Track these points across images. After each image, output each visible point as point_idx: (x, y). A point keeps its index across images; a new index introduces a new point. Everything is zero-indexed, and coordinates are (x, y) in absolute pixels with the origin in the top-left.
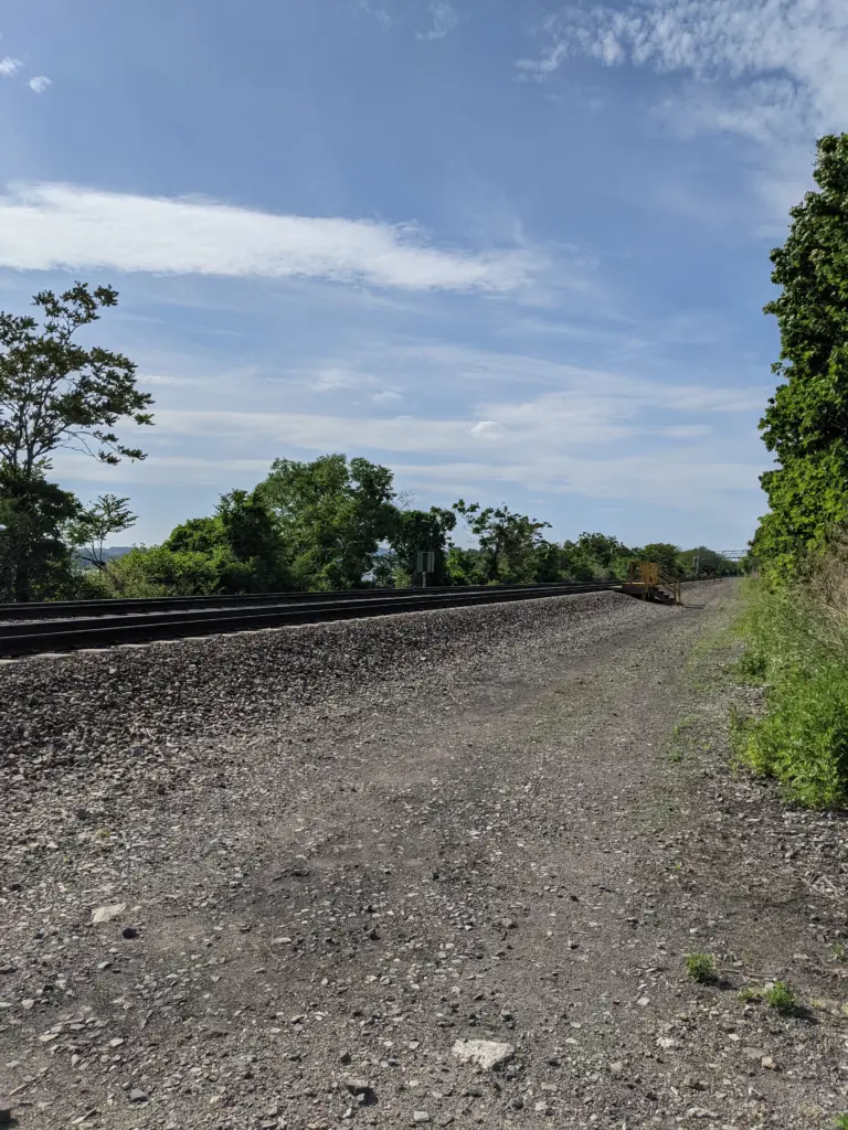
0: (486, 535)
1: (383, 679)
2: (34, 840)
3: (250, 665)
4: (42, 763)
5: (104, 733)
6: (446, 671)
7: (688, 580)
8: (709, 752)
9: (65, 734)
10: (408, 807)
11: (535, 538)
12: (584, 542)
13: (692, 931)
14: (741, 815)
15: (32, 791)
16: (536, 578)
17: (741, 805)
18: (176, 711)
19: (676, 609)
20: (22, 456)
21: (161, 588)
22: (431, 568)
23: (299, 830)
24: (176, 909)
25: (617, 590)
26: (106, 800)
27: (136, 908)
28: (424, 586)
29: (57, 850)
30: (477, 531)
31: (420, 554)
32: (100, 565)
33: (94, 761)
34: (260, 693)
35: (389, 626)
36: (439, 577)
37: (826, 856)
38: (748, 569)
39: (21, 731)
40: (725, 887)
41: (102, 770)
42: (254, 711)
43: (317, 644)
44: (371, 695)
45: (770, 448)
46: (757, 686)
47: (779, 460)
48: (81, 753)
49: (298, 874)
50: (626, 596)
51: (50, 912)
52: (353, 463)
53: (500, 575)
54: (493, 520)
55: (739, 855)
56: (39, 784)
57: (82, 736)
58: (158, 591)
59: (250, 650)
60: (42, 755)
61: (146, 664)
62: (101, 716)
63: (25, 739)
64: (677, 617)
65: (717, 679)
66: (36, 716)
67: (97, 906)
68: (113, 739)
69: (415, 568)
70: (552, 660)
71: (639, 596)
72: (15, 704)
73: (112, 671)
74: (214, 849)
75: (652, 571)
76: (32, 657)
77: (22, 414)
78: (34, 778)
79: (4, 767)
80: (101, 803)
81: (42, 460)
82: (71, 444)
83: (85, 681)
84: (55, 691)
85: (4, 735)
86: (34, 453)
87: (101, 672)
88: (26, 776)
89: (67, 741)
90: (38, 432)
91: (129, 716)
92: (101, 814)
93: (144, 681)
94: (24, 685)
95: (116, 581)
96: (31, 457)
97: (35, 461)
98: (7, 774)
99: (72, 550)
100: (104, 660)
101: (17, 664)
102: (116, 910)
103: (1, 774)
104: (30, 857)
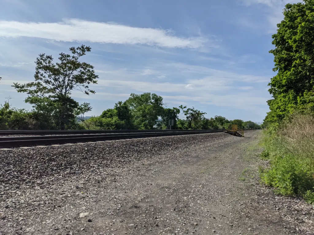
0: (188, 115)
1: (159, 154)
2: (65, 194)
3: (123, 149)
4: (67, 173)
5: (83, 166)
6: (177, 153)
7: (246, 130)
8: (253, 179)
9: (73, 165)
10: (167, 190)
11: (202, 117)
12: (216, 118)
13: (249, 229)
14: (263, 197)
15: (64, 181)
16: (202, 128)
17: (263, 194)
18: (103, 160)
19: (242, 138)
20: (64, 91)
21: (99, 128)
22: (173, 125)
23: (136, 194)
24: (103, 215)
25: (225, 132)
26: (84, 184)
27: (91, 214)
28: (170, 129)
29: (71, 197)
30: (186, 114)
31: (170, 121)
32: (83, 121)
33: (81, 173)
34: (126, 157)
35: (161, 140)
36: (175, 127)
37: (288, 210)
38: (263, 127)
39: (62, 164)
40: (258, 217)
41: (83, 176)
42: (124, 161)
43: (141, 144)
44: (156, 158)
45: (271, 93)
46: (267, 160)
47: (273, 97)
48: (77, 171)
49: (136, 207)
50: (228, 134)
51: (68, 214)
52: (152, 95)
53: (192, 127)
54: (190, 112)
55: (263, 208)
56: (66, 179)
57: (77, 166)
58: (98, 128)
59: (123, 145)
60: (67, 171)
61: (95, 147)
62: (83, 161)
63: (63, 166)
64: (243, 140)
65: (255, 158)
66: (66, 160)
67: (81, 213)
68: (86, 167)
69: (168, 124)
70: (207, 151)
71: (232, 134)
72: (60, 157)
73: (86, 149)
74: (113, 198)
75: (236, 127)
76: (65, 144)
77: (64, 80)
78: (65, 177)
79: (57, 174)
80: (82, 185)
81: (69, 92)
82: (76, 88)
83: (79, 151)
84: (71, 154)
85: (57, 165)
86: (67, 90)
87: (83, 149)
88: (63, 176)
89: (74, 167)
90: (68, 85)
91: (90, 161)
92: (82, 188)
93: (94, 152)
94: (63, 152)
95: (87, 125)
96: (66, 91)
97: (67, 92)
98: (58, 176)
99: (76, 117)
100: (84, 146)
101: (61, 146)
102: (86, 214)
103: (56, 175)
104: (63, 198)
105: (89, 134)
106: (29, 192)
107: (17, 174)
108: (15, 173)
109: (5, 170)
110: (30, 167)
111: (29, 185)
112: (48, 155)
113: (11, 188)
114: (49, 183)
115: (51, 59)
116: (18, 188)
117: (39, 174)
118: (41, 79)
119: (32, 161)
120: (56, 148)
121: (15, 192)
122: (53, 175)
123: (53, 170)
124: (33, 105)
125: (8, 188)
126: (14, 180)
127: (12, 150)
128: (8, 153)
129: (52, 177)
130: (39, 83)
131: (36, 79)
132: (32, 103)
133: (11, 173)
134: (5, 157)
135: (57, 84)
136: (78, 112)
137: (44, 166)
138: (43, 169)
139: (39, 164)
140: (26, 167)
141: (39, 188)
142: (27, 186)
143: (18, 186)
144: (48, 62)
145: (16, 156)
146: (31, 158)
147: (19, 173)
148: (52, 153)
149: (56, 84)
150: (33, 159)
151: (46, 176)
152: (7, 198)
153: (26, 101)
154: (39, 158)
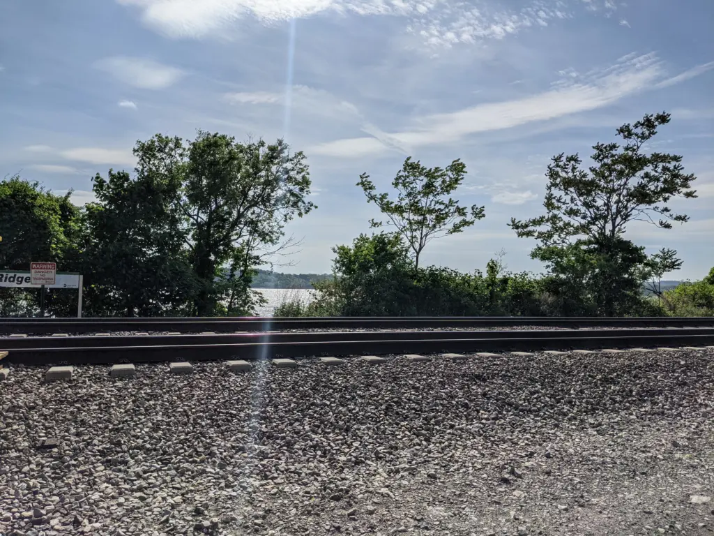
2: (649, 452)
4: (645, 411)
5: (681, 399)
9: (656, 397)
15: (643, 426)
20: (609, 227)
21: (703, 310)
26: (689, 439)
29: (663, 460)
32: (659, 294)
33: (677, 416)
39: (631, 391)
41: (682, 421)
48: (668, 410)
51: (665, 490)
56: (646, 423)
57: (667, 400)
58: (701, 313)
60: (645, 407)
61: (704, 360)
62: (679, 390)
63: (633, 396)
66: (638, 384)
67: (692, 494)
68: (687, 405)
72: (625, 375)
73: (682, 363)
76: (631, 350)
77: (609, 202)
78: (642, 419)
79: (624, 410)
80: (686, 440)
81: (620, 230)
82: (639, 217)
83: (665, 367)
84: (647, 371)
85: (622, 392)
86: (616, 224)
87: (675, 363)
88: (638, 417)
89: (658, 401)
90: (618, 212)
91: (696, 392)
92: (687, 446)
93: (704, 371)
94: (629, 365)
95: (670, 305)
96: (614, 227)
97: (617, 229)
98: (626, 414)
99: (641, 284)
100: (676, 355)
101: (623, 353)
102: (705, 499)
103: (623, 413)
104: (649, 460)
105: (681, 326)
106: (579, 437)
107: (551, 401)
108: (548, 399)
109: (530, 392)
110: (570, 390)
111: (574, 425)
112: (600, 371)
113: (546, 425)
114: (612, 427)
115: (576, 161)
116: (557, 426)
117: (589, 407)
118: (559, 208)
119: (571, 380)
120: (612, 357)
121: (555, 433)
122: (616, 411)
123: (614, 401)
124: (547, 263)
125: (539, 424)
126: (547, 411)
127: (533, 356)
128: (528, 361)
129: (615, 415)
130: (555, 216)
131: (548, 209)
132: (544, 260)
133: (540, 397)
134: (524, 368)
135: (593, 213)
136: (646, 274)
137: (596, 392)
138: (595, 397)
139: (585, 386)
140: (562, 390)
141: (595, 433)
142: (571, 425)
143: (556, 422)
144: (571, 168)
145: (541, 366)
146: (569, 372)
147: (552, 400)
148: (608, 367)
149: (591, 213)
150: (574, 376)
151: (603, 411)
152: (544, 441)
153: (534, 255)
154: (583, 374)
